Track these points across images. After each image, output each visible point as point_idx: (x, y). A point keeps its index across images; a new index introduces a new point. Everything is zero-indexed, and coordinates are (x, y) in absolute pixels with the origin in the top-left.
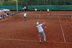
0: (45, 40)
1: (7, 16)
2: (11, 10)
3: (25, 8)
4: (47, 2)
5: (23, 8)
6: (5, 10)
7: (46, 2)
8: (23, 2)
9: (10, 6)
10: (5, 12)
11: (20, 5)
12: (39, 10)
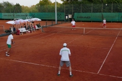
0: (71, 74)
3: (70, 16)
4: (106, 8)
7: (104, 8)
8: (67, 7)
9: (47, 13)
10: (33, 22)
11: (63, 11)
12: (93, 22)
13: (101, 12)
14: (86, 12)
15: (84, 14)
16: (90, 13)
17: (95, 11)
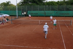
1: (7, 21)
2: (10, 16)
3: (25, 13)
5: (23, 14)
6: (4, 15)
8: (23, 7)
9: (9, 11)
10: (5, 17)
11: (20, 10)
12: (39, 16)
13: (44, 10)
14: (35, 10)
15: (34, 11)
16: (38, 11)
17: (41, 10)
